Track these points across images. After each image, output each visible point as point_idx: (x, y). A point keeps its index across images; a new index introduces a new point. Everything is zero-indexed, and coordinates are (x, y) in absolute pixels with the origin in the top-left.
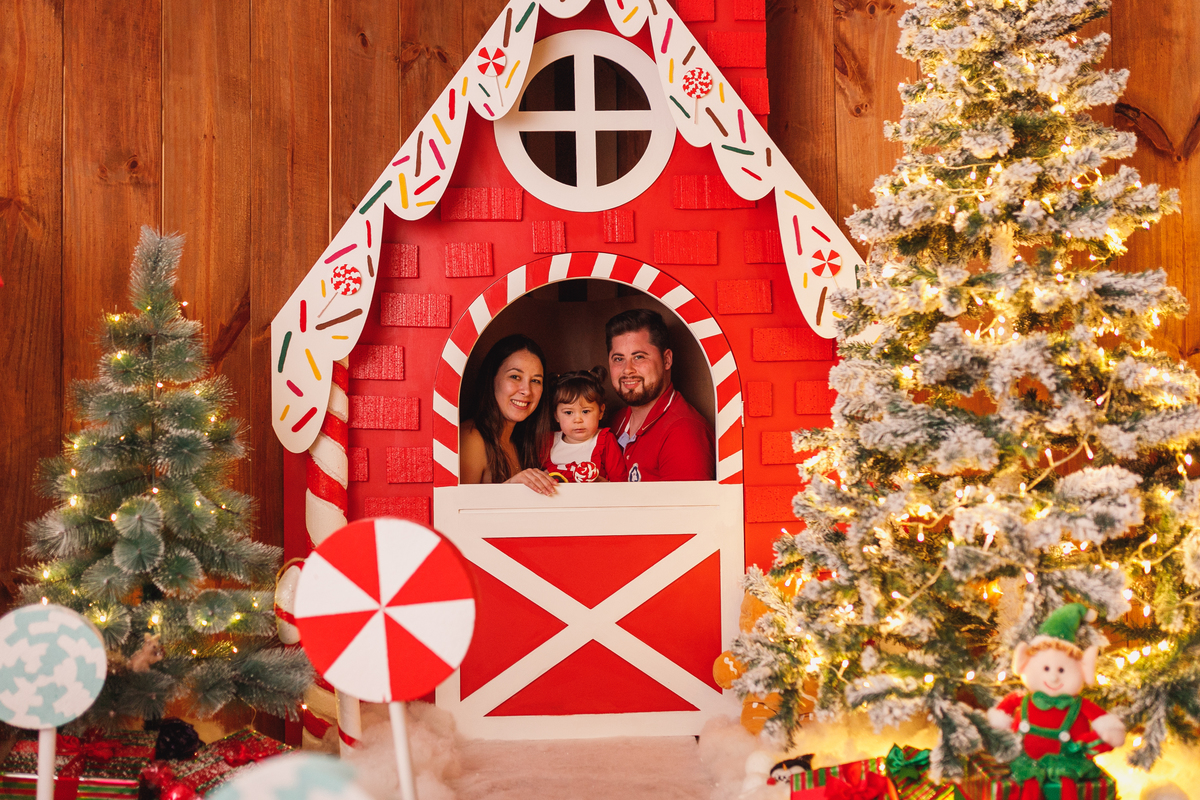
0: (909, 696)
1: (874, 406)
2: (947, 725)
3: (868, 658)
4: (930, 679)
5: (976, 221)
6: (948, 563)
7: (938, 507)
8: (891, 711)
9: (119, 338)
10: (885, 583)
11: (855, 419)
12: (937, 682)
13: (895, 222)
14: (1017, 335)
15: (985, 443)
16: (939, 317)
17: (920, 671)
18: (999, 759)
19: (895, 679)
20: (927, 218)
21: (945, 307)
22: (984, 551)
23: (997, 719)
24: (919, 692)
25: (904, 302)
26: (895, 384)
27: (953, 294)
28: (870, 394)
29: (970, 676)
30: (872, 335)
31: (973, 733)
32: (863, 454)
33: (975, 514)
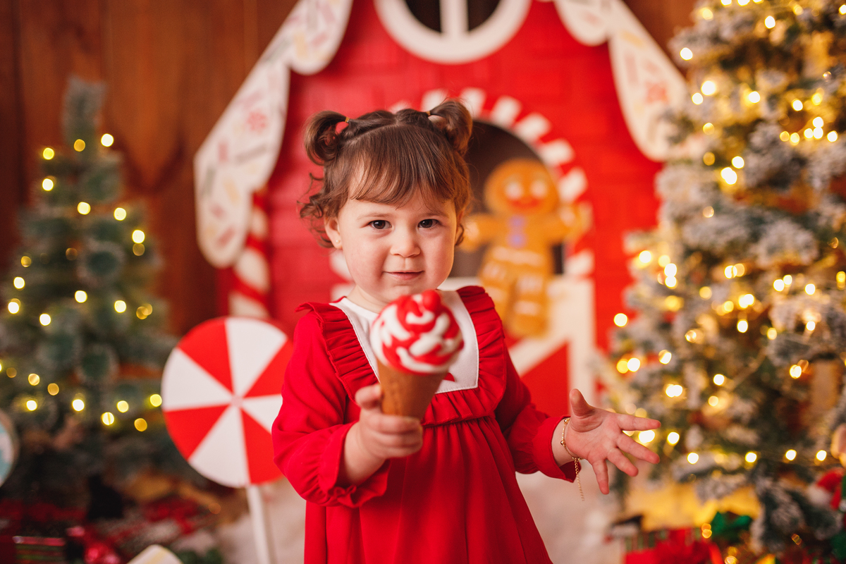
0: (733, 472)
1: (698, 209)
2: (767, 501)
3: (694, 437)
4: (751, 458)
5: (793, 32)
6: (770, 351)
7: (759, 297)
8: (715, 488)
9: (49, 169)
10: (711, 367)
11: (680, 220)
12: (759, 461)
13: (716, 39)
14: (833, 136)
15: (803, 237)
16: (758, 122)
17: (741, 449)
18: (820, 535)
19: (720, 458)
20: (746, 31)
21: (764, 111)
22: (805, 339)
23: (817, 495)
24: (741, 470)
25: (726, 111)
26: (717, 186)
27: (773, 99)
28: (694, 195)
29: (791, 455)
30: (695, 147)
31: (794, 511)
32: (688, 252)
33: (796, 304)
